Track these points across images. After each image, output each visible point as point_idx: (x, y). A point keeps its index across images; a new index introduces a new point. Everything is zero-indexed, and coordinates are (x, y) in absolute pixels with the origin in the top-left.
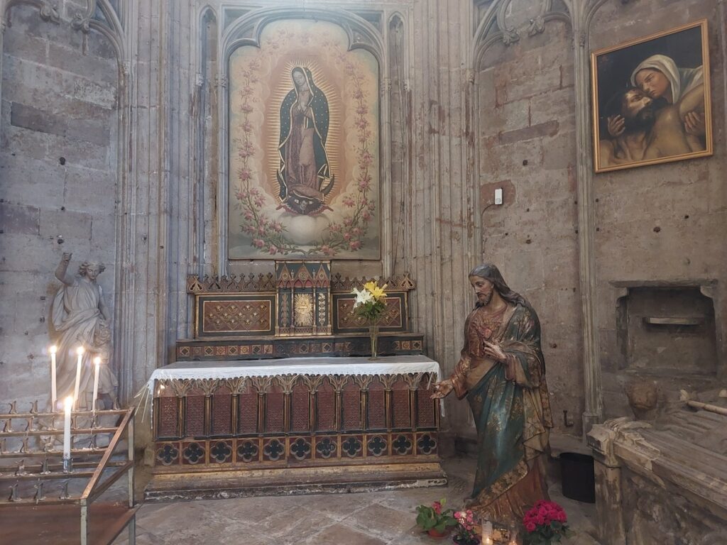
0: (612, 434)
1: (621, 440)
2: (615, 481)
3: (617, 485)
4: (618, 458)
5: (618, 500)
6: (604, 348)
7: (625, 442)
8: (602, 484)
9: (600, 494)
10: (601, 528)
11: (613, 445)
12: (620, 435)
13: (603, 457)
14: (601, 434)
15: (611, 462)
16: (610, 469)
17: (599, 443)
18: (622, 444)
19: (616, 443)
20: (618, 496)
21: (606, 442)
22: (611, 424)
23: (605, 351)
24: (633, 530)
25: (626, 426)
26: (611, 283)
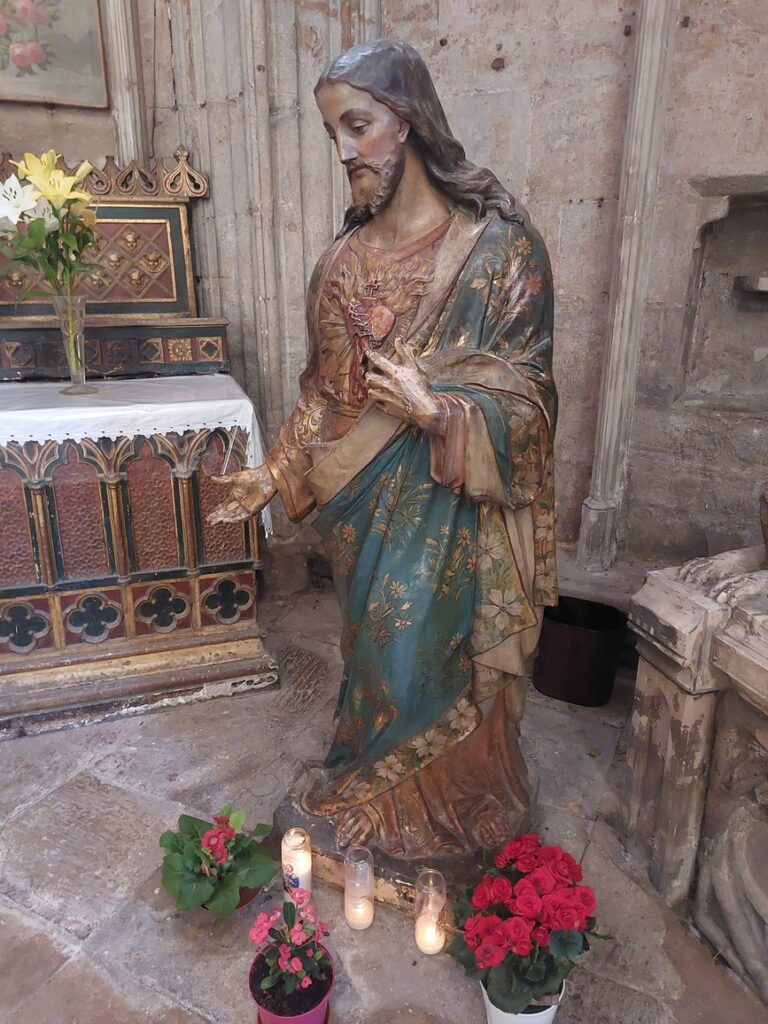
0: (714, 610)
1: (738, 631)
2: (698, 722)
3: (702, 733)
4: (717, 673)
5: (696, 764)
6: (649, 353)
7: (753, 639)
8: (655, 716)
9: (644, 738)
10: (635, 807)
11: (713, 645)
12: (736, 615)
13: (677, 667)
14: (679, 608)
15: (699, 682)
16: (690, 699)
17: (671, 633)
18: (741, 643)
19: (725, 640)
20: (699, 757)
21: (696, 632)
22: (703, 576)
23: (652, 358)
24: (725, 836)
25: (752, 590)
26: (694, 183)
